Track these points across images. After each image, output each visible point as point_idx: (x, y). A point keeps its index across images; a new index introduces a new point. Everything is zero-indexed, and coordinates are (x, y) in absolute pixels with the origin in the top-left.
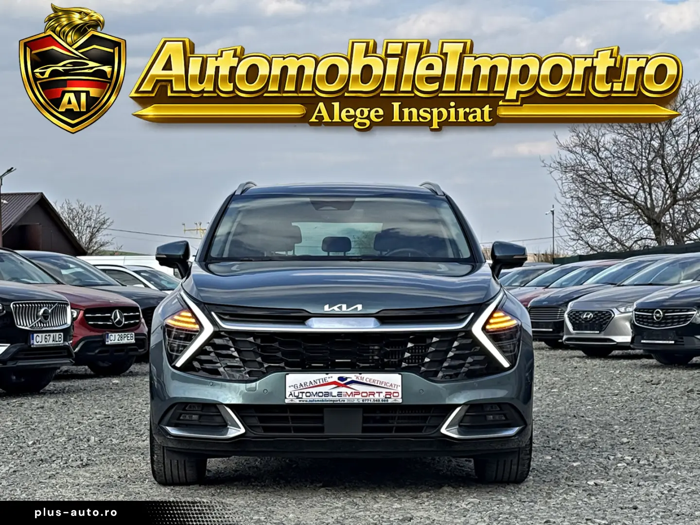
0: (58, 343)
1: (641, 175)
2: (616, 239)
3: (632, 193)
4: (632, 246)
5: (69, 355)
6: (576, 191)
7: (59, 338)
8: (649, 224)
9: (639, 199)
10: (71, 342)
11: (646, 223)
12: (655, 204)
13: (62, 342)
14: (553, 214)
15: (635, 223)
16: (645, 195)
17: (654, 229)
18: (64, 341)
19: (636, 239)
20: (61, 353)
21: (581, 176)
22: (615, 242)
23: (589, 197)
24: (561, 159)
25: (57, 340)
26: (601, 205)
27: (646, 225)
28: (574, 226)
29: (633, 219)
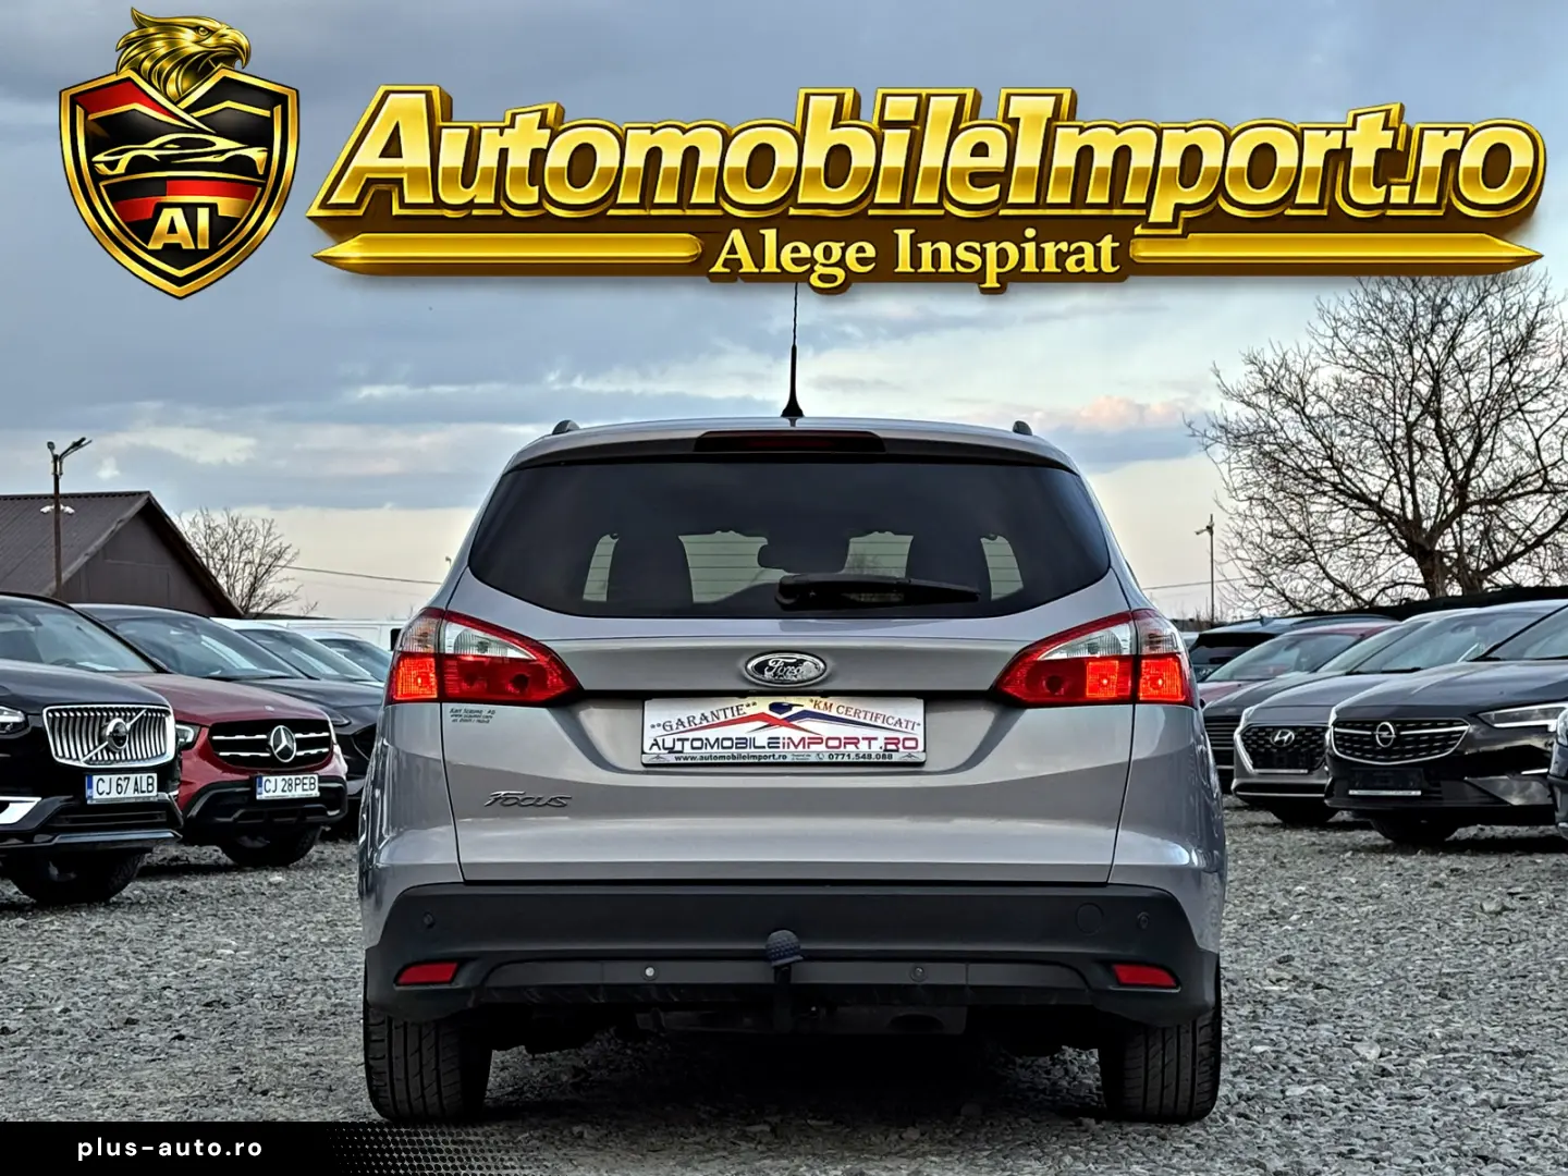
0: (146, 794)
1: (1393, 452)
2: (1343, 586)
3: (1374, 490)
4: (1374, 599)
5: (171, 823)
6: (1257, 484)
7: (148, 785)
8: (1410, 552)
9: (1389, 501)
10: (176, 793)
11: (1404, 550)
12: (1422, 511)
13: (155, 793)
14: (1212, 533)
15: (1380, 551)
16: (1402, 493)
17: (1420, 565)
18: (159, 790)
19: (1383, 585)
20: (154, 817)
21: (1269, 454)
22: (1340, 591)
23: (1285, 498)
24: (1226, 419)
25: (144, 789)
26: (1310, 514)
27: (1404, 556)
28: (1254, 558)
29: (1378, 542)
